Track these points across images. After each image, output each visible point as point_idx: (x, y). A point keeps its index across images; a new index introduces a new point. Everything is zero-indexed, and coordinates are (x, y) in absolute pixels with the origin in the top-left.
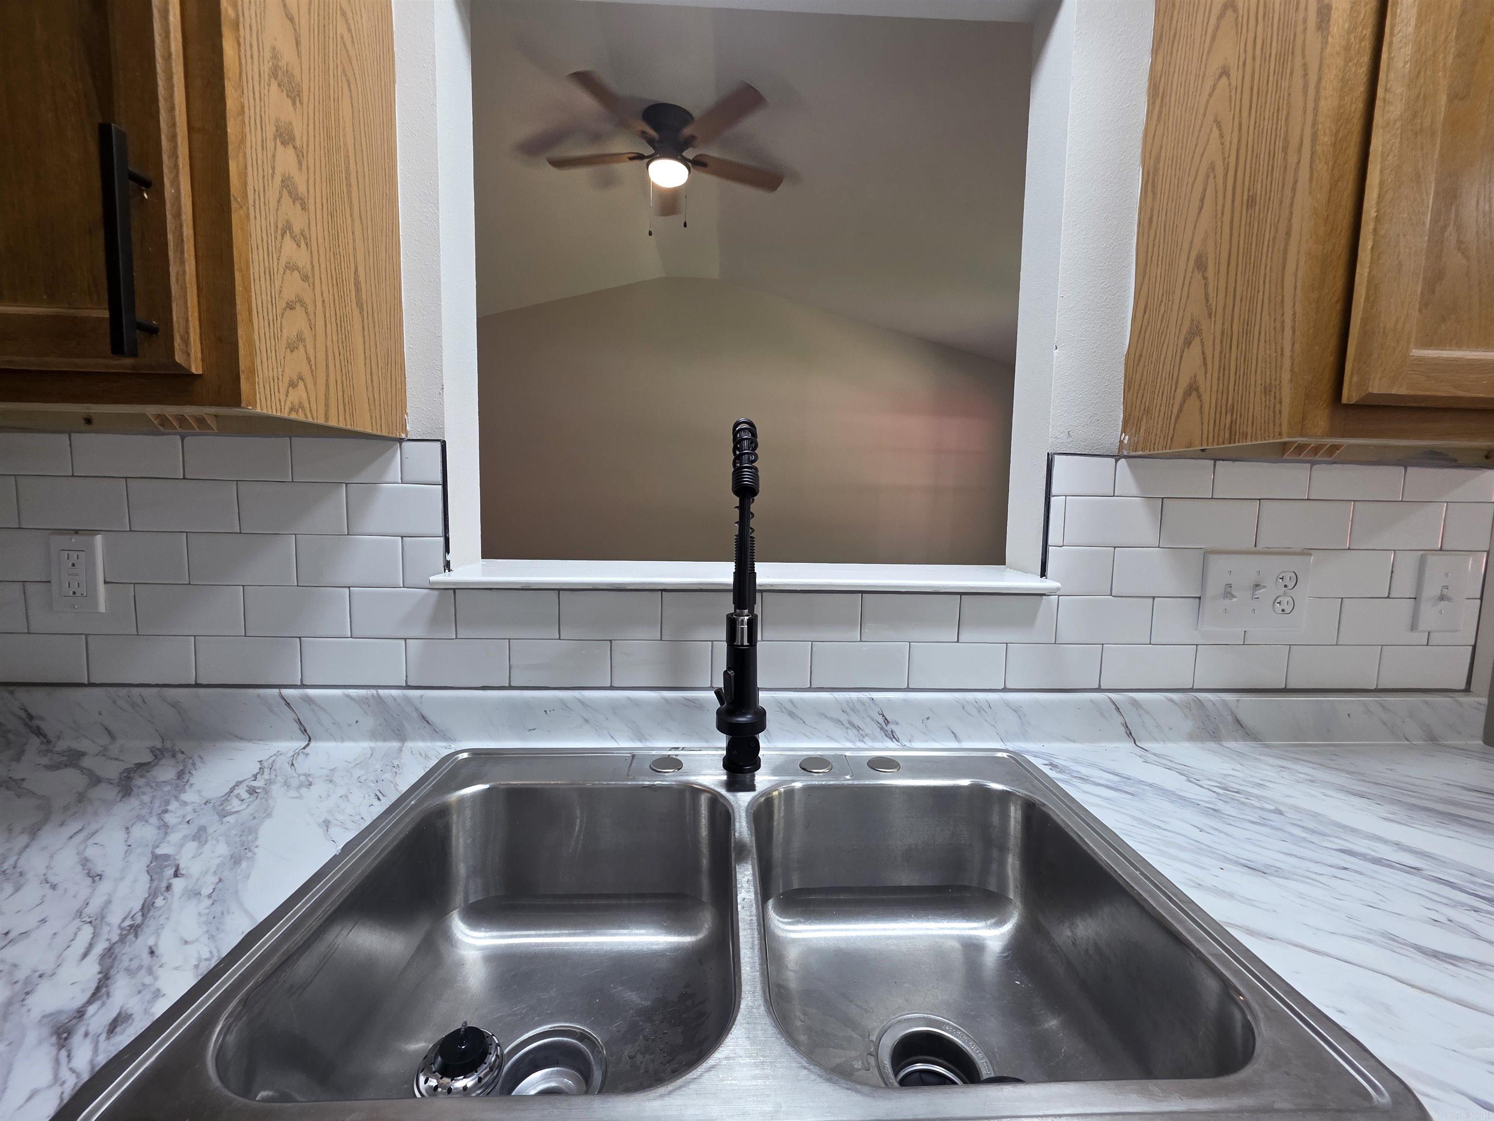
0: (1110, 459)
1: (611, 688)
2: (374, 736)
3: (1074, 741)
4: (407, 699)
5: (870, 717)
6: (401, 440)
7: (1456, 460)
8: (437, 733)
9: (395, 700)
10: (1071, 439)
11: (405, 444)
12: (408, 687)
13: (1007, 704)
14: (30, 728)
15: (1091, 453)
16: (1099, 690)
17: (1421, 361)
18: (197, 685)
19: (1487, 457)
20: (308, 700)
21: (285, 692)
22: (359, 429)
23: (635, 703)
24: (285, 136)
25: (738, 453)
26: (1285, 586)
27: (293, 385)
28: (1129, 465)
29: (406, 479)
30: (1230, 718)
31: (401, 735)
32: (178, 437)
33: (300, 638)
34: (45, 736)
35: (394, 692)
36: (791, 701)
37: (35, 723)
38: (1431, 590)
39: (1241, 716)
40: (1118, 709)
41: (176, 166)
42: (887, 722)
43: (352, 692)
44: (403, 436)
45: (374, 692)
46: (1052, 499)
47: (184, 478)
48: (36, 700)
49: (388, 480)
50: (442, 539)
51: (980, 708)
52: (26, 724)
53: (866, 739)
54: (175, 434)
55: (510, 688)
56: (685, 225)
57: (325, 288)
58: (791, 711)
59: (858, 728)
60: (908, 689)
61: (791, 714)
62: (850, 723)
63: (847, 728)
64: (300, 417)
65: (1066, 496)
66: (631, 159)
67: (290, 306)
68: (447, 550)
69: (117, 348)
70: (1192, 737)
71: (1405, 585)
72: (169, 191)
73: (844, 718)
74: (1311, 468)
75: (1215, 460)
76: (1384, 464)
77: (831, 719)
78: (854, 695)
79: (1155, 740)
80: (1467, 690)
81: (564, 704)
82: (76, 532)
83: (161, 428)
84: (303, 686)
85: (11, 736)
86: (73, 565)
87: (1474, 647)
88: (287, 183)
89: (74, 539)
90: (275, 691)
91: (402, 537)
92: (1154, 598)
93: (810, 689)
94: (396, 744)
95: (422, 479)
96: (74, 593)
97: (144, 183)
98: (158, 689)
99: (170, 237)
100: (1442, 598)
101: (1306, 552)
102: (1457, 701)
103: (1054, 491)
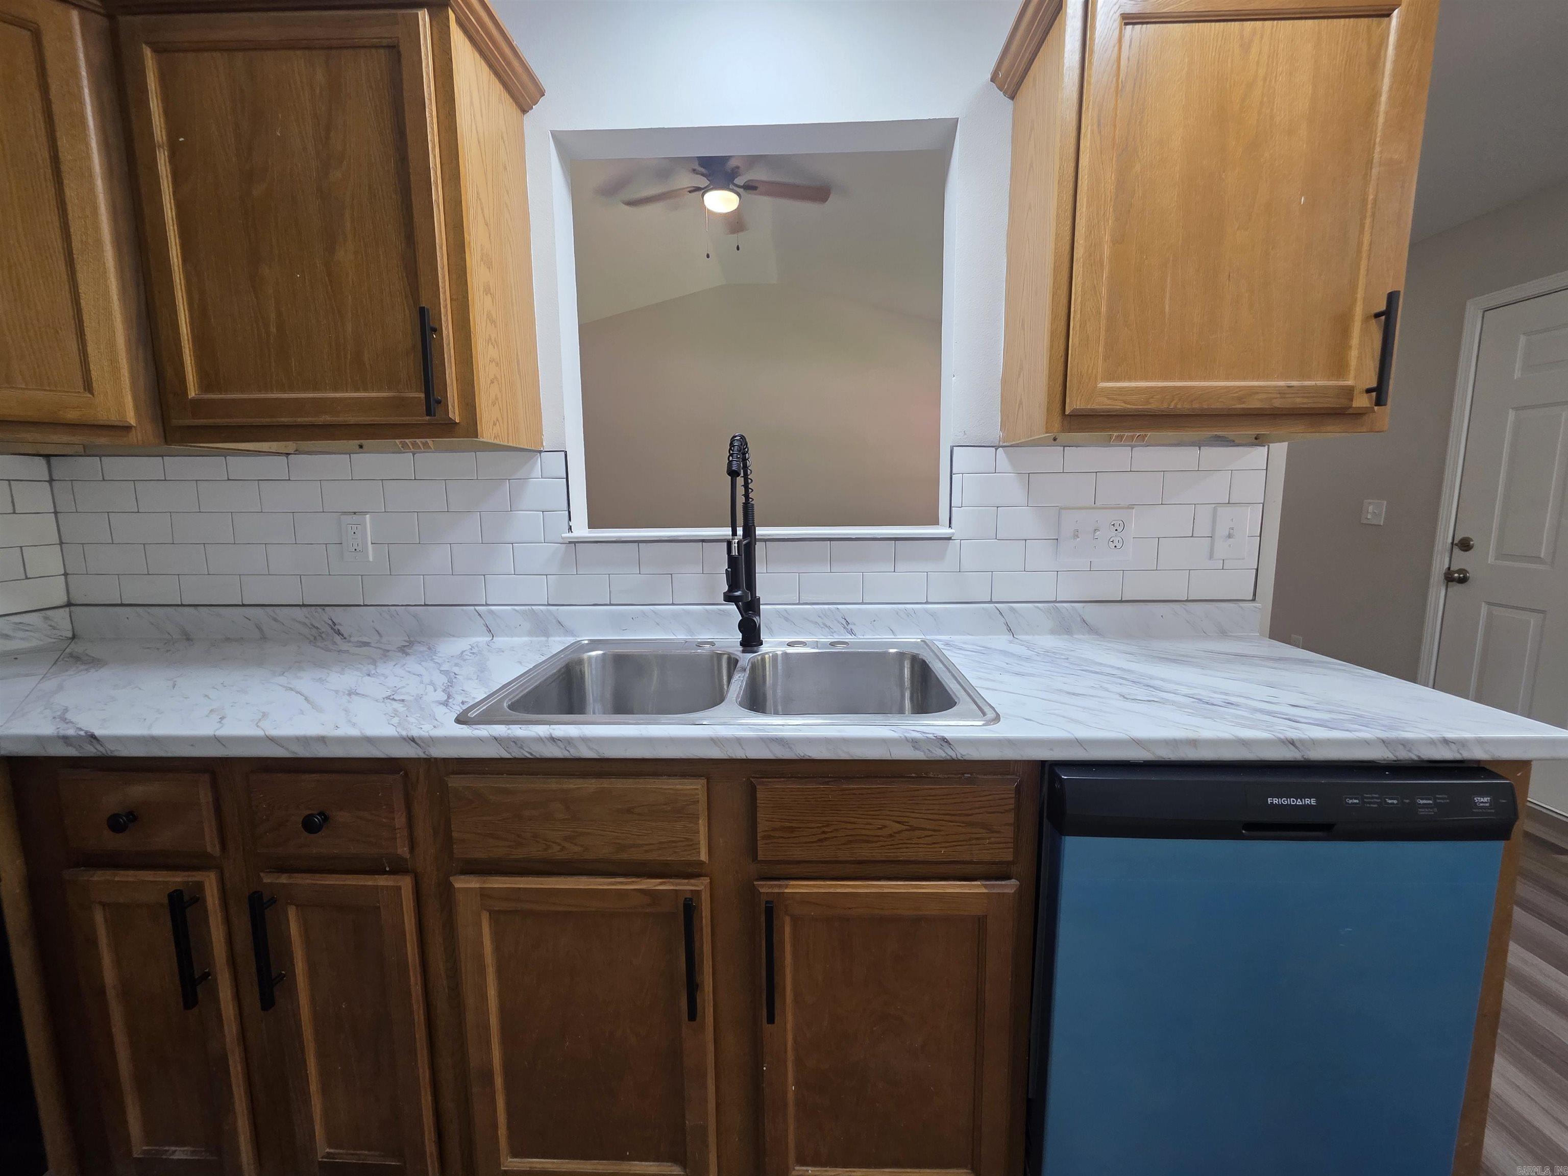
0: (991, 448)
1: (673, 604)
2: (530, 634)
3: (972, 635)
4: (549, 611)
5: (836, 620)
6: (540, 452)
7: (1234, 441)
8: (569, 632)
9: (542, 612)
10: (966, 436)
11: (542, 454)
12: (549, 605)
13: (926, 610)
14: (334, 630)
15: (980, 445)
16: (991, 602)
17: (1103, 389)
18: (425, 605)
19: (1256, 438)
20: (491, 612)
21: (477, 608)
22: (522, 446)
23: (688, 613)
24: (487, 291)
25: (731, 452)
26: (1116, 530)
27: (495, 424)
28: (1005, 453)
29: (543, 476)
30: (1079, 619)
31: (546, 633)
32: (411, 454)
33: (484, 575)
34: (342, 635)
35: (541, 607)
36: (785, 610)
37: (337, 627)
38: (1222, 530)
39: (1086, 618)
40: (1001, 613)
41: (447, 320)
42: (848, 623)
43: (516, 608)
44: (542, 449)
45: (530, 607)
46: (953, 476)
47: (415, 479)
48: (338, 615)
49: (533, 477)
50: (567, 512)
51: (908, 614)
52: (332, 628)
53: (834, 634)
54: (410, 452)
55: (611, 605)
56: (738, 248)
57: (505, 368)
58: (786, 617)
59: (829, 627)
60: (862, 603)
61: (787, 619)
62: (824, 624)
63: (822, 628)
64: (497, 442)
65: (963, 474)
66: (690, 192)
67: (492, 382)
68: (570, 519)
69: (429, 412)
70: (1053, 632)
71: (1203, 528)
72: (445, 332)
73: (819, 621)
74: (1132, 450)
75: (1064, 447)
76: (1182, 446)
77: (811, 622)
78: (826, 607)
79: (1027, 634)
80: (1254, 600)
81: (644, 613)
82: (355, 513)
83: (402, 449)
84: (487, 605)
85: (323, 635)
86: (354, 533)
87: (1257, 570)
88: (489, 315)
89: (355, 517)
90: (472, 608)
91: (543, 512)
92: (1026, 540)
93: (799, 604)
94: (543, 639)
95: (555, 475)
96: (356, 550)
97: (434, 330)
98: (404, 607)
99: (446, 356)
100: (1230, 536)
101: (1131, 507)
102: (1239, 606)
103: (954, 471)
